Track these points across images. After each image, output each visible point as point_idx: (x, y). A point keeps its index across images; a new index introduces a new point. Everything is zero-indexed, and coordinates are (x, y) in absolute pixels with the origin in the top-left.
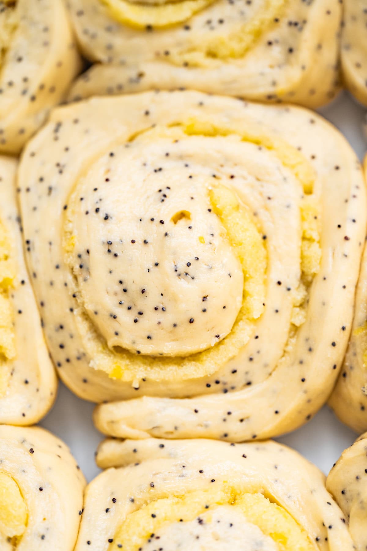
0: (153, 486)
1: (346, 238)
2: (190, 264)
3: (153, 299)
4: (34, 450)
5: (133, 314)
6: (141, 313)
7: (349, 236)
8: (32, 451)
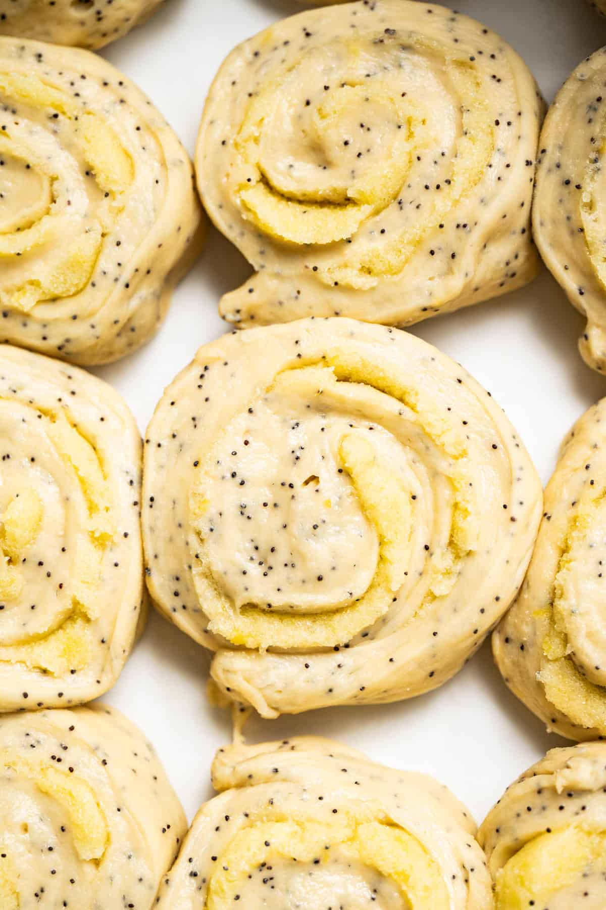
0: (272, 803)
1: (513, 519)
2: (317, 526)
3: (282, 556)
4: (107, 762)
5: (263, 568)
6: (271, 568)
7: (516, 517)
8: (104, 762)
